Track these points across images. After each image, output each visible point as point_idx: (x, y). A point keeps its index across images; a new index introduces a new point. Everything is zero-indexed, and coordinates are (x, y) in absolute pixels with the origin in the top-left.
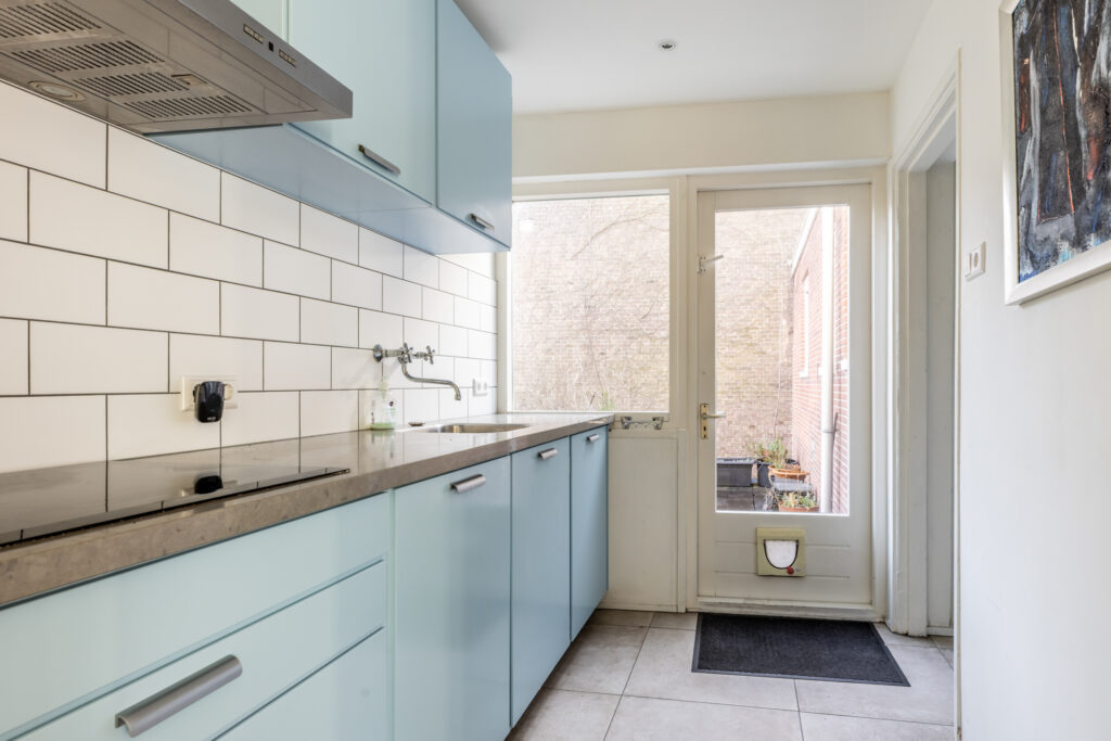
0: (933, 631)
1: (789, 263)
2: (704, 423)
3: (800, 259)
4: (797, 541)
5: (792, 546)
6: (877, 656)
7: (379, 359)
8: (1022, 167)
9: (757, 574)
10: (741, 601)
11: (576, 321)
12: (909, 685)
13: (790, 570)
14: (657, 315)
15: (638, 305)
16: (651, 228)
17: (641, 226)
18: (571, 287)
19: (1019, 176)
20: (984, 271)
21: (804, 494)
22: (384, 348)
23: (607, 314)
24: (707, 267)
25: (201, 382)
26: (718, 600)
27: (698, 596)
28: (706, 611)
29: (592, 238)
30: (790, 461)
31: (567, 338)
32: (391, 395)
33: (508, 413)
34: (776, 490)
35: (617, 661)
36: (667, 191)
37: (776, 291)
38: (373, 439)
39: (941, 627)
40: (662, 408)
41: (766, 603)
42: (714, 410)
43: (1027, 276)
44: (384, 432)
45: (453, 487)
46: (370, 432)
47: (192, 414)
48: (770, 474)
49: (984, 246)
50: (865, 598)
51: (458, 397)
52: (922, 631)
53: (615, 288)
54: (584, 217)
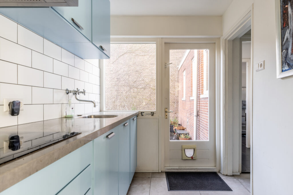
0: (234, 174)
1: (178, 67)
2: (167, 114)
3: (182, 66)
4: (194, 149)
5: (193, 150)
6: (221, 182)
7: (68, 93)
8: (284, 38)
9: (182, 159)
10: (178, 168)
11: (114, 83)
12: (232, 191)
13: (192, 158)
14: (139, 81)
15: (133, 78)
16: (137, 55)
17: (134, 54)
18: (112, 72)
19: (282, 41)
20: (264, 69)
21: (186, 134)
22: (69, 90)
23: (123, 81)
24: (167, 66)
25: (12, 101)
26: (171, 168)
27: (165, 167)
28: (167, 171)
29: (119, 57)
30: (179, 125)
31: (111, 88)
32: (72, 106)
33: (104, 111)
34: (177, 133)
35: (144, 189)
36: (155, 42)
37: (174, 75)
38: (66, 121)
39: (236, 172)
40: (154, 109)
41: (185, 168)
42: (169, 110)
43: (286, 70)
44: (70, 118)
45: (107, 137)
46: (65, 118)
47: (8, 113)
48: (174, 129)
49: (264, 61)
50: (214, 165)
51: (95, 106)
52: (231, 174)
53: (126, 73)
54: (116, 51)
